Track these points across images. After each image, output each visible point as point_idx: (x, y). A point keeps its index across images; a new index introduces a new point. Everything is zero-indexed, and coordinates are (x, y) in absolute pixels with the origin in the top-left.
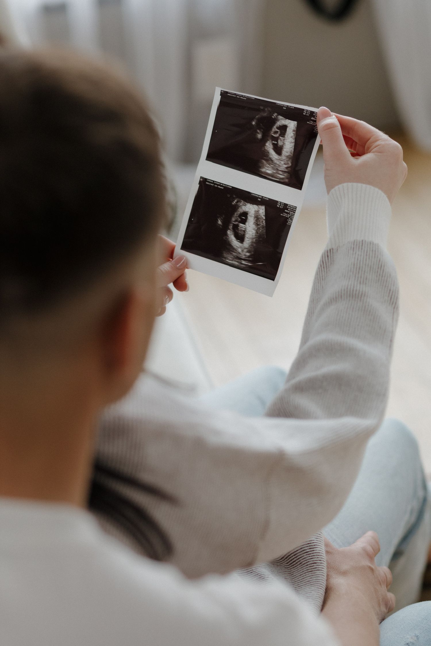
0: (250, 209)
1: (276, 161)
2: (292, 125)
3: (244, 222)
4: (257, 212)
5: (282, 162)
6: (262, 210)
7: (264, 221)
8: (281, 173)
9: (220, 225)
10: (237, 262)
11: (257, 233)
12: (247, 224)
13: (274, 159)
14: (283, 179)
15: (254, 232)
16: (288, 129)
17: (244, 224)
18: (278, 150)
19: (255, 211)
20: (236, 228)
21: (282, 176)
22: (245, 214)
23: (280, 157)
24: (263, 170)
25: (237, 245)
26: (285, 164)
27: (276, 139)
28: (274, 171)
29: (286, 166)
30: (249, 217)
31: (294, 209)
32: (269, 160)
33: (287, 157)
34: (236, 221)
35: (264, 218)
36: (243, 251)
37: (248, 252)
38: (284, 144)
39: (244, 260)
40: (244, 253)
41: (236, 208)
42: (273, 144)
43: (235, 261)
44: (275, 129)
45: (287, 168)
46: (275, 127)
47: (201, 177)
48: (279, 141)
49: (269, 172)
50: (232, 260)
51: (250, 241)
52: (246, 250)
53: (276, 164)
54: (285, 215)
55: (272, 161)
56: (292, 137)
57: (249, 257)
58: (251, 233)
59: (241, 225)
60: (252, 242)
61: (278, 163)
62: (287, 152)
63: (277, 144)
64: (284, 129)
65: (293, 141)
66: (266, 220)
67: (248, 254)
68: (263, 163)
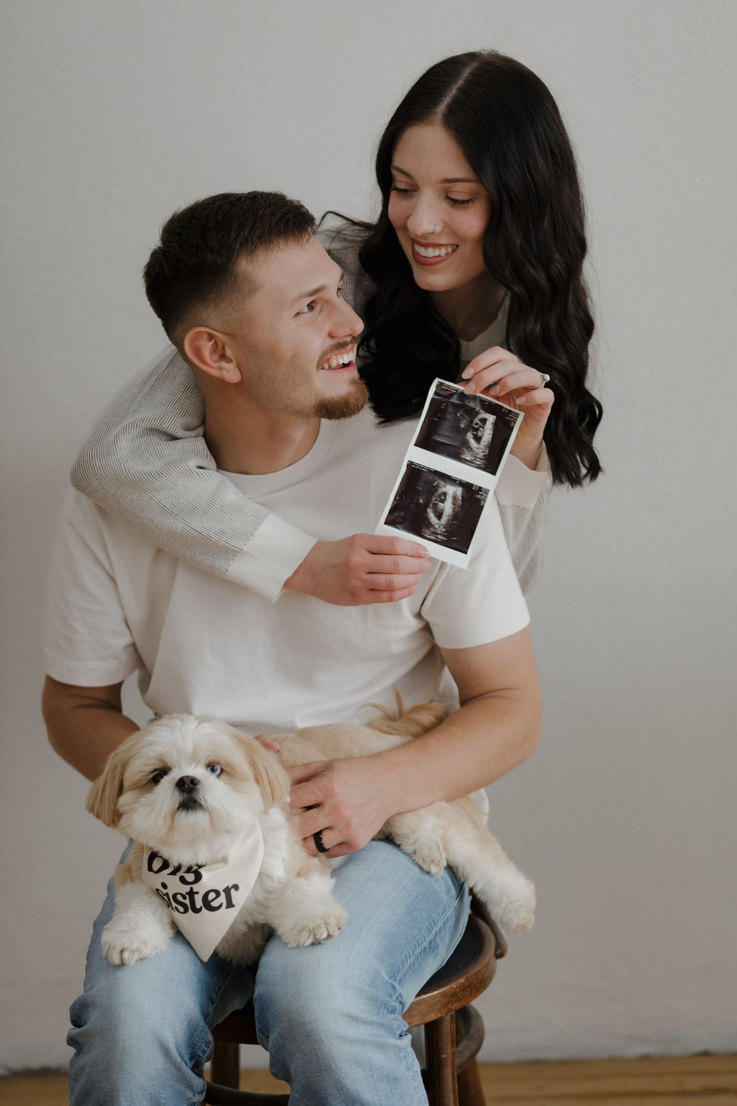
0: (449, 489)
1: (474, 449)
2: (491, 418)
3: (443, 501)
4: (455, 493)
5: (481, 451)
6: (459, 491)
7: (460, 502)
8: (478, 459)
9: (421, 503)
10: (434, 536)
11: (453, 511)
12: (445, 503)
13: (473, 447)
14: (480, 465)
15: (451, 510)
16: (487, 422)
17: (443, 503)
18: (478, 439)
19: (453, 492)
20: (435, 505)
21: (479, 463)
22: (445, 494)
23: (479, 446)
24: (463, 456)
25: (435, 522)
26: (483, 452)
27: (477, 430)
28: (473, 458)
29: (483, 454)
30: (447, 497)
31: (487, 492)
32: (469, 448)
33: (485, 446)
34: (436, 500)
35: (461, 499)
36: (439, 527)
37: (444, 528)
38: (483, 435)
39: (440, 534)
40: (441, 529)
41: (436, 488)
42: (474, 434)
43: (432, 536)
44: (476, 420)
45: (484, 456)
46: (476, 419)
47: (409, 461)
48: (479, 432)
49: (468, 458)
50: (429, 535)
51: (447, 518)
52: (442, 527)
53: (475, 451)
54: (479, 497)
55: (471, 449)
56: (490, 429)
57: (445, 532)
58: (448, 511)
59: (440, 504)
60: (449, 520)
61: (476, 451)
62: (485, 442)
63: (477, 435)
64: (484, 421)
65: (492, 433)
66: (462, 500)
67: (444, 530)
68: (463, 450)
